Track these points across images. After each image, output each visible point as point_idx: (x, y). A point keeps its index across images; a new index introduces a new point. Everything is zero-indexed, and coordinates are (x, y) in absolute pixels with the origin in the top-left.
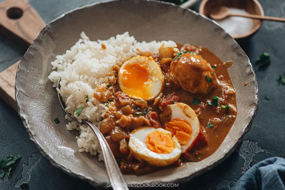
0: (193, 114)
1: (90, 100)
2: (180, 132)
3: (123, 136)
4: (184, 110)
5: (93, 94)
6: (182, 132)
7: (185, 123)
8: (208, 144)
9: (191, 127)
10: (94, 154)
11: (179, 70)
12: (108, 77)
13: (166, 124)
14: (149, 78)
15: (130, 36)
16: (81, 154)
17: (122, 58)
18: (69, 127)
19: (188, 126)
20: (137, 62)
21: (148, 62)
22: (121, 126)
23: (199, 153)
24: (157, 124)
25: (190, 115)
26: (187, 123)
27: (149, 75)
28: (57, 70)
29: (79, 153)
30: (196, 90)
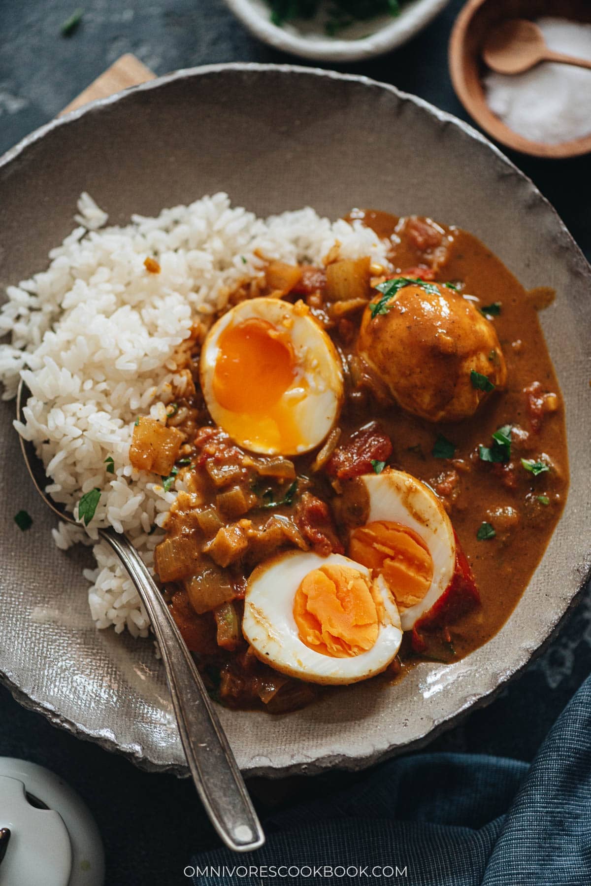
0: (434, 516)
1: (118, 472)
2: (396, 564)
3: (224, 595)
4: (407, 497)
5: (128, 455)
6: (403, 567)
7: (411, 540)
8: (482, 601)
9: (428, 553)
10: (141, 636)
11: (389, 355)
12: (170, 376)
13: (353, 532)
14: (297, 374)
15: (232, 207)
16: (101, 638)
17: (211, 288)
18: (60, 537)
19: (419, 552)
20: (257, 319)
21: (292, 325)
22: (219, 562)
23: (454, 635)
24: (327, 545)
25: (426, 516)
26: (418, 543)
27: (295, 365)
28: (14, 338)
29: (97, 633)
30: (442, 414)
